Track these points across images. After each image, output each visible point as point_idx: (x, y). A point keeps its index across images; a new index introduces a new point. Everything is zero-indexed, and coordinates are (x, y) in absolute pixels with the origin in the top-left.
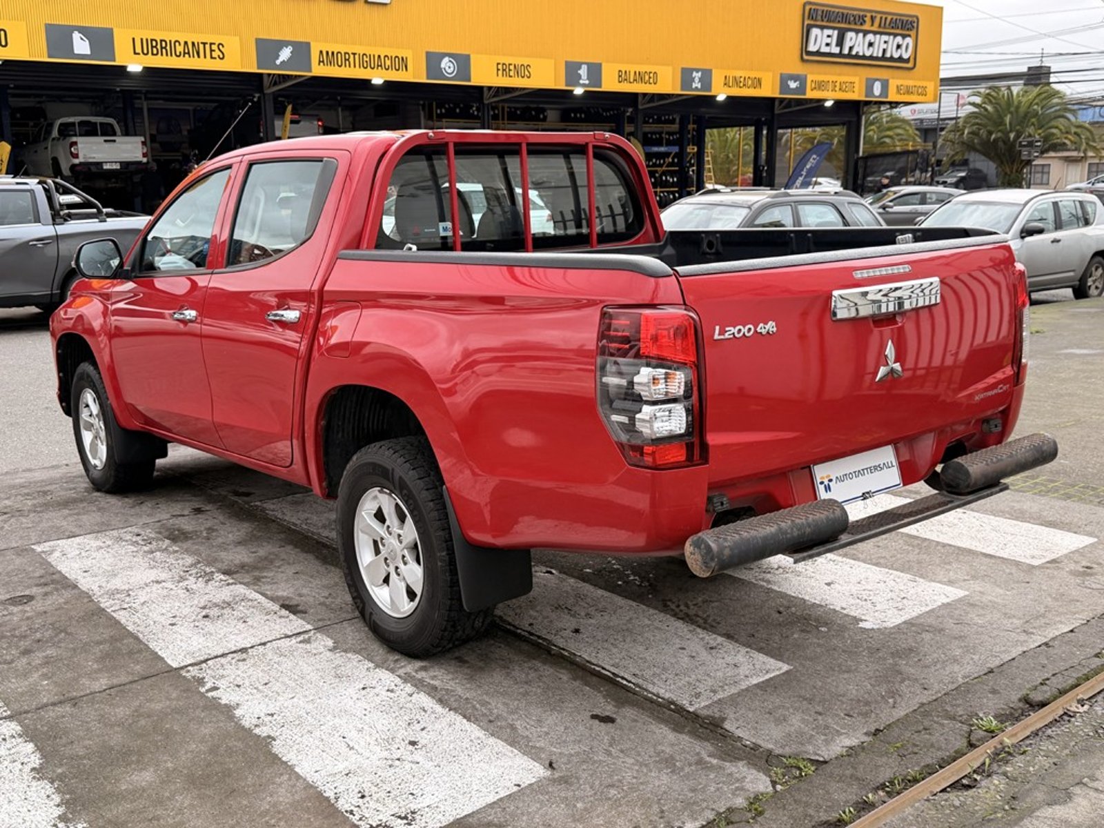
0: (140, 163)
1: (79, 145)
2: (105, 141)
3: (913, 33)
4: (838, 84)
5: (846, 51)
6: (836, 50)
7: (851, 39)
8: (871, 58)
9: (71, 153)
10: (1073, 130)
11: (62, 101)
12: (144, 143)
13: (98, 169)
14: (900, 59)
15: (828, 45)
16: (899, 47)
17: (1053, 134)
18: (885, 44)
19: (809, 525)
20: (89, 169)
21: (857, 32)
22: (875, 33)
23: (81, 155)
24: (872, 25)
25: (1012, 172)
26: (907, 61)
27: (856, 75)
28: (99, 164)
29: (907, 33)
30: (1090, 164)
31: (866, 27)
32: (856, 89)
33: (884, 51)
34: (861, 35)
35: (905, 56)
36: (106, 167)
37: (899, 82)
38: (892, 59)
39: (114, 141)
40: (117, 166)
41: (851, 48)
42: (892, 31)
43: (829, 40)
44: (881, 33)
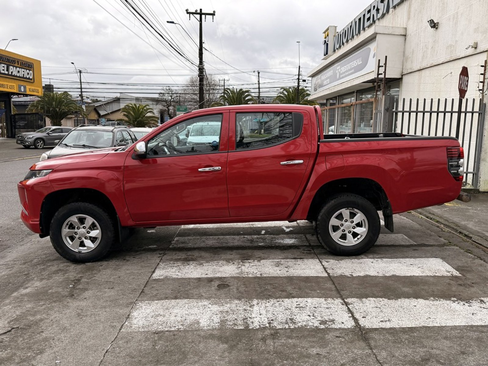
3: (32, 69)
4: (8, 86)
5: (10, 73)
6: (7, 73)
7: (12, 69)
8: (19, 77)
10: (78, 108)
14: (29, 78)
15: (3, 70)
16: (28, 74)
17: (71, 109)
18: (23, 72)
21: (13, 66)
22: (20, 68)
24: (18, 64)
25: (57, 122)
26: (31, 79)
27: (14, 83)
29: (30, 69)
30: (74, 120)
31: (16, 65)
32: (15, 88)
33: (23, 75)
34: (15, 68)
35: (31, 78)
37: (30, 87)
38: (26, 78)
41: (12, 72)
42: (25, 68)
43: (4, 68)
44: (22, 68)
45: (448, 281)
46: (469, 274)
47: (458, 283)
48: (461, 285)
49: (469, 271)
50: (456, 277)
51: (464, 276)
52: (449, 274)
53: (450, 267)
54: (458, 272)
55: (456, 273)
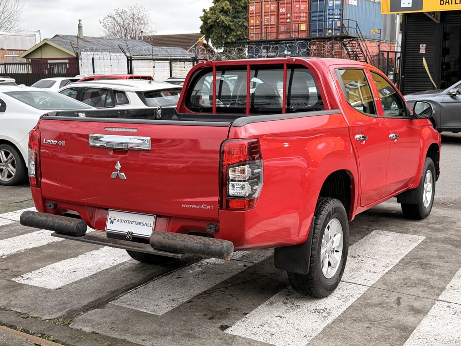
45: (21, 269)
46: (5, 284)
47: (10, 271)
48: (6, 270)
49: (7, 287)
50: (16, 276)
51: (9, 280)
52: (26, 276)
53: (30, 284)
54: (18, 282)
55: (19, 280)
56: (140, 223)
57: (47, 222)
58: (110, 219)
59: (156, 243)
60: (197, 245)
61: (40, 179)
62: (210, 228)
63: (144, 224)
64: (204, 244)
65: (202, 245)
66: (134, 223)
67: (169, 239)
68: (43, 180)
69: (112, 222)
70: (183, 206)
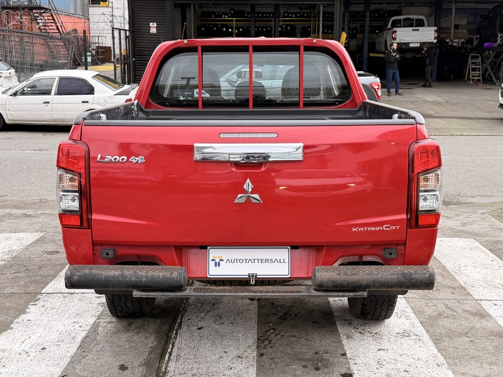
0: (432, 43)
1: (398, 33)
2: (413, 30)
9: (393, 37)
11: (412, 6)
12: (435, 31)
13: (406, 46)
19: (146, 277)
20: (401, 46)
23: (397, 39)
28: (408, 44)
36: (411, 45)
39: (418, 30)
40: (418, 45)
56: (267, 261)
57: (126, 277)
58: (213, 260)
59: (327, 283)
60: (392, 276)
61: (90, 217)
62: (391, 254)
63: (274, 261)
64: (403, 274)
65: (400, 276)
66: (256, 261)
67: (347, 275)
68: (95, 216)
69: (217, 264)
70: (353, 230)
